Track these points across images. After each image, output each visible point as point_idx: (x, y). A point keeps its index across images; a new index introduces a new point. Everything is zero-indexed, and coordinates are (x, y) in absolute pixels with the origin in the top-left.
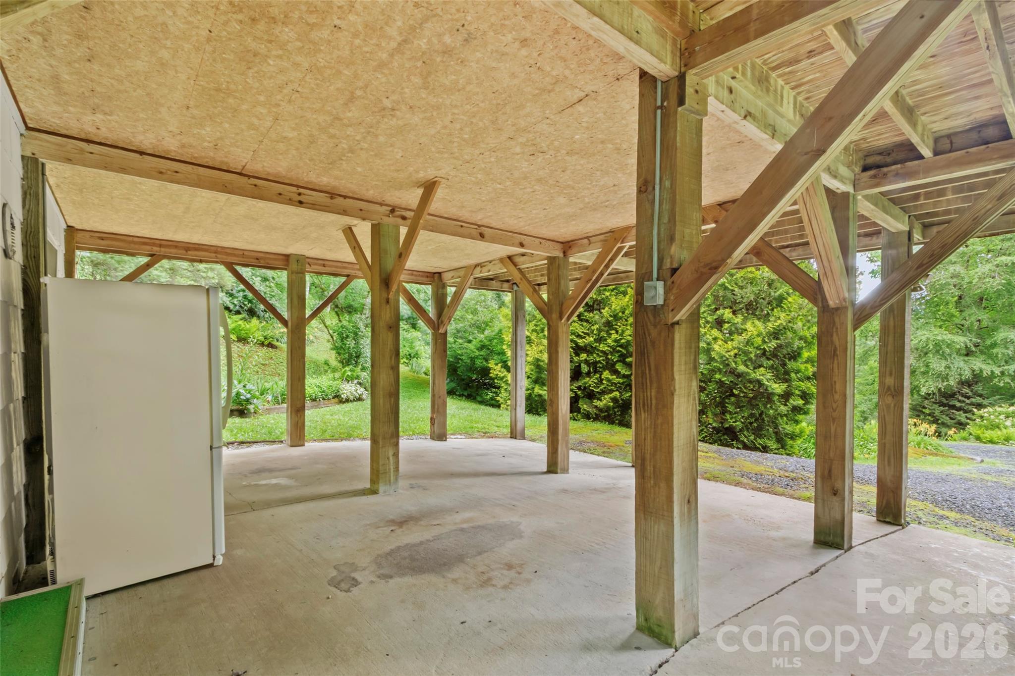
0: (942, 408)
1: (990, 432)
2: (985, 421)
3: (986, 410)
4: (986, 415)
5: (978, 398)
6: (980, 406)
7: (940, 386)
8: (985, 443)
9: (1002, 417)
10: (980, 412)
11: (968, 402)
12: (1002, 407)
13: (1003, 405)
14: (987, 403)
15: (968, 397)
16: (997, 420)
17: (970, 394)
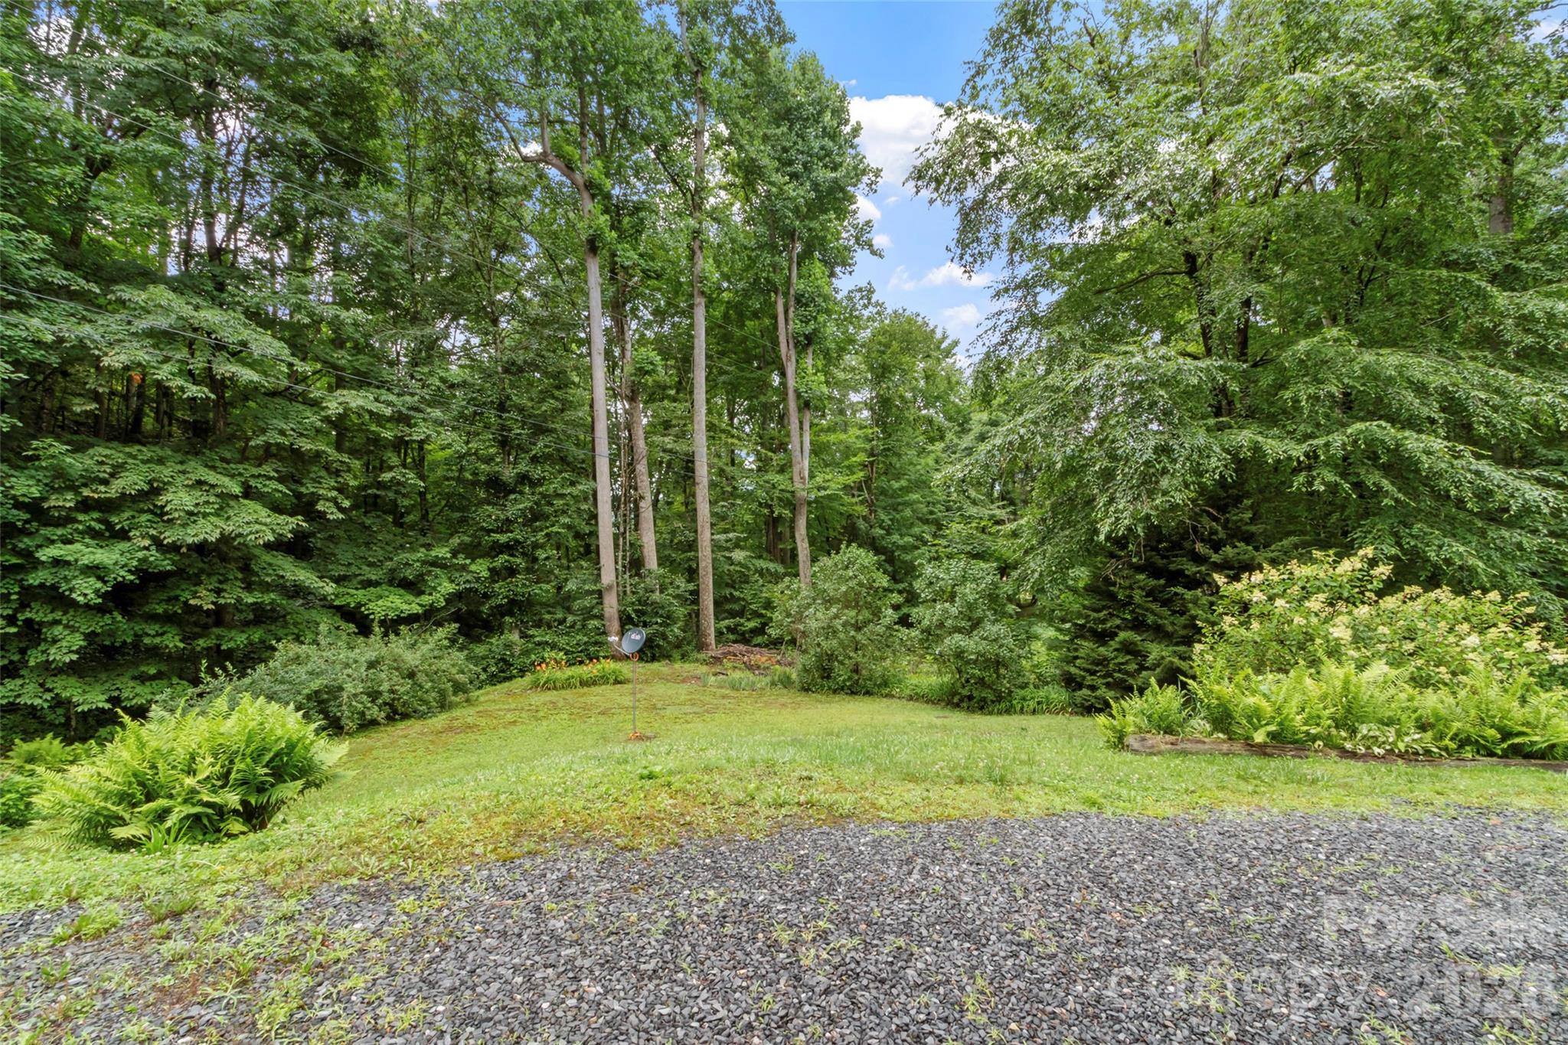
0: (1152, 582)
1: (1268, 681)
2: (1255, 625)
3: (1257, 577)
4: (1257, 596)
5: (1241, 545)
6: (1237, 570)
8: (1259, 750)
10: (1239, 586)
11: (1215, 558)
12: (1314, 561)
13: (1317, 554)
14: (1260, 557)
15: (1217, 547)
16: (1298, 620)
17: (1222, 534)
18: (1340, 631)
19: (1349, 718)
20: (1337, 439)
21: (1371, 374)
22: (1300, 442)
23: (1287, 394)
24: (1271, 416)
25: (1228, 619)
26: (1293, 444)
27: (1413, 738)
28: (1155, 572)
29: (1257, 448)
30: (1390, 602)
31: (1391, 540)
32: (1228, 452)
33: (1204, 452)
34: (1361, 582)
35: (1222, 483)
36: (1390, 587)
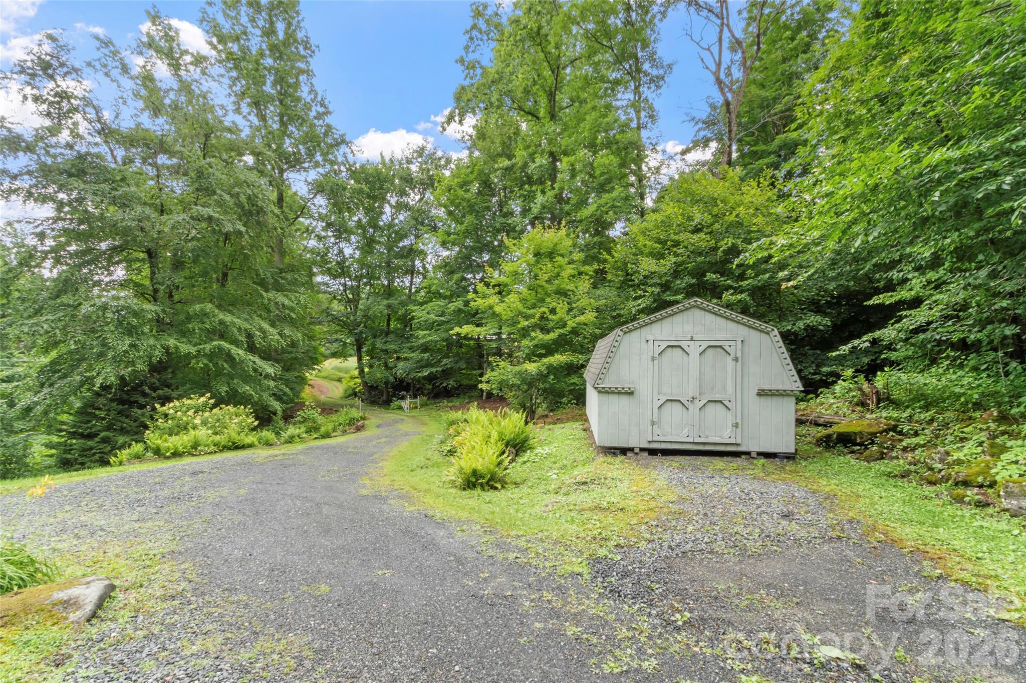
0: (120, 407)
1: (174, 439)
2: (170, 422)
3: (172, 405)
4: (171, 411)
5: (166, 389)
6: (166, 400)
7: (122, 372)
8: (168, 458)
9: (191, 413)
10: (164, 408)
11: (154, 395)
12: (191, 398)
13: (192, 396)
14: (174, 394)
15: (154, 389)
16: (185, 419)
17: (158, 384)
18: (197, 421)
19: (195, 446)
20: (208, 347)
21: (221, 322)
22: (195, 346)
23: (190, 326)
24: (184, 334)
25: (160, 420)
26: (191, 347)
27: (212, 448)
28: (122, 402)
29: (177, 348)
30: (215, 411)
31: (226, 385)
32: (163, 348)
33: (153, 347)
34: (205, 405)
35: (160, 362)
36: (215, 406)
